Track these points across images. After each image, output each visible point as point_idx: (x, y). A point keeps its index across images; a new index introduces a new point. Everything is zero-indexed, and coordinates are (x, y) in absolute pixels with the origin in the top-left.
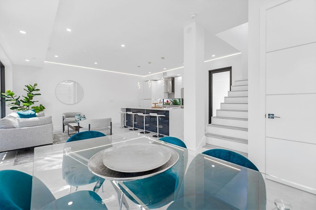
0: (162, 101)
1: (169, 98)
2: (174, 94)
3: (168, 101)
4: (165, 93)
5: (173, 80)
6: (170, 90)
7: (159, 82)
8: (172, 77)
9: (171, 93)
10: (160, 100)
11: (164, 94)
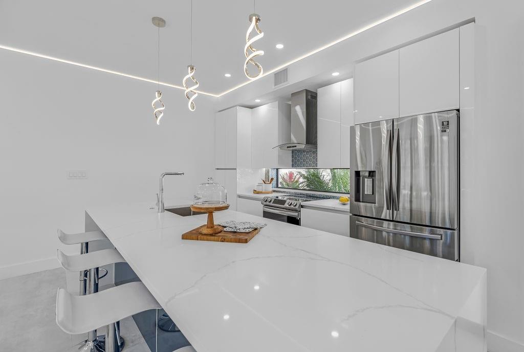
0: (272, 174)
1: (294, 165)
2: (315, 152)
3: (291, 175)
4: (281, 147)
5: (311, 100)
6: (299, 138)
7: (263, 110)
8: (307, 91)
9: (303, 146)
10: (267, 173)
11: (277, 150)
